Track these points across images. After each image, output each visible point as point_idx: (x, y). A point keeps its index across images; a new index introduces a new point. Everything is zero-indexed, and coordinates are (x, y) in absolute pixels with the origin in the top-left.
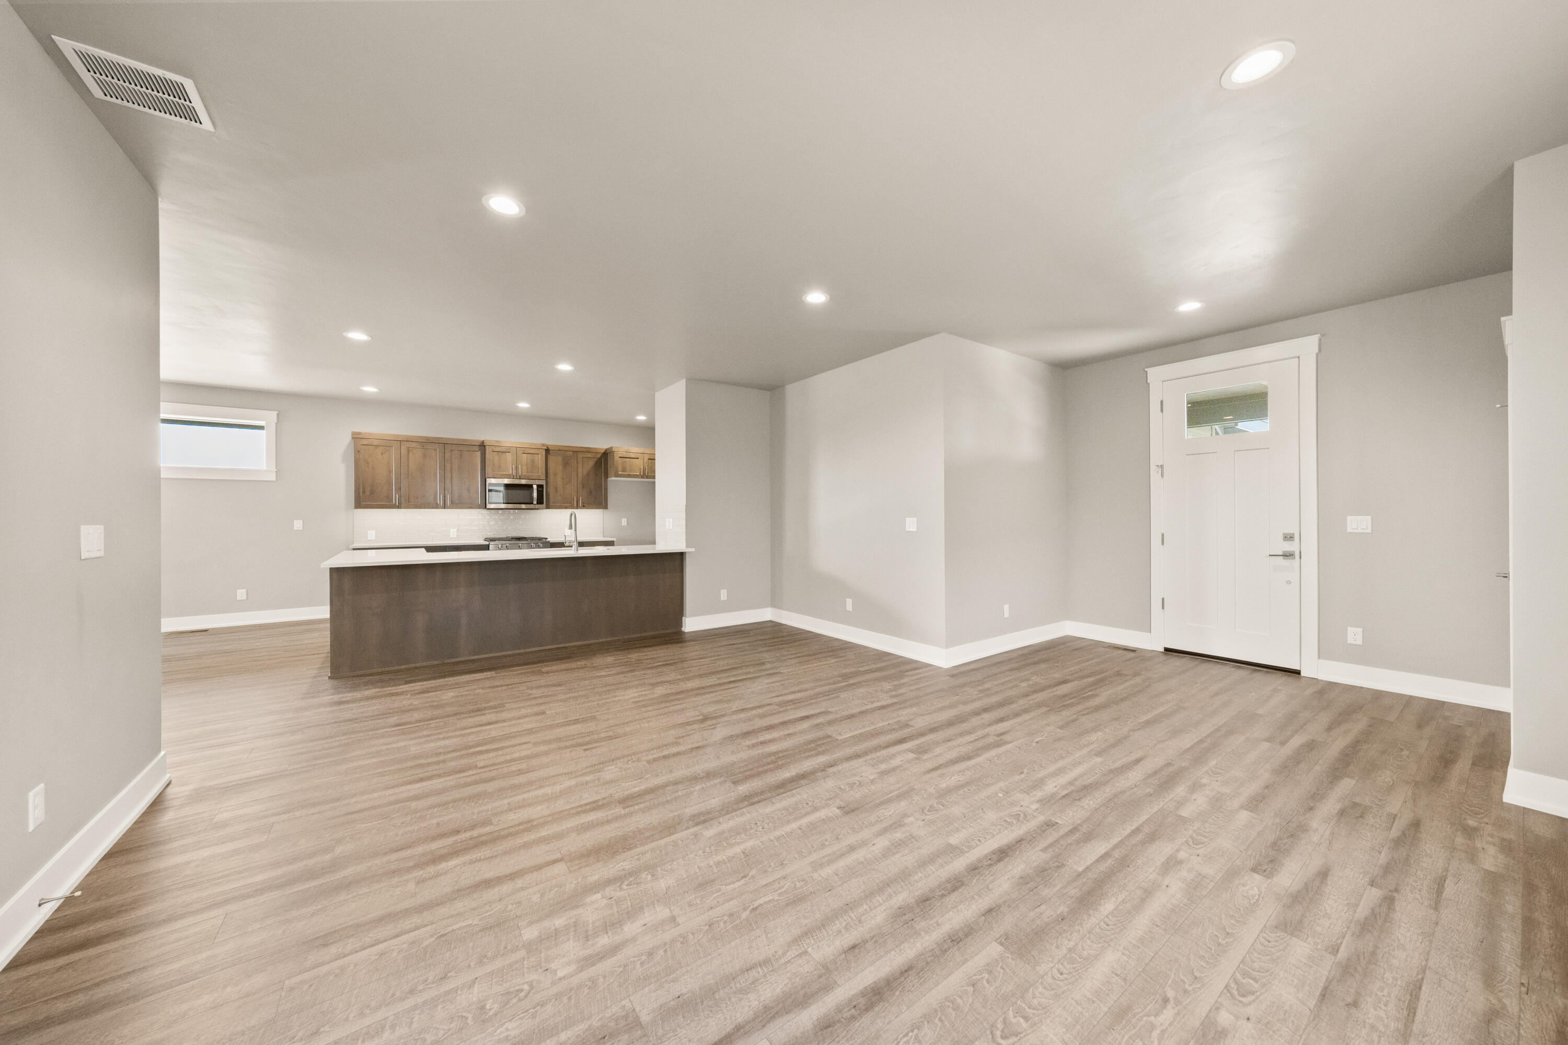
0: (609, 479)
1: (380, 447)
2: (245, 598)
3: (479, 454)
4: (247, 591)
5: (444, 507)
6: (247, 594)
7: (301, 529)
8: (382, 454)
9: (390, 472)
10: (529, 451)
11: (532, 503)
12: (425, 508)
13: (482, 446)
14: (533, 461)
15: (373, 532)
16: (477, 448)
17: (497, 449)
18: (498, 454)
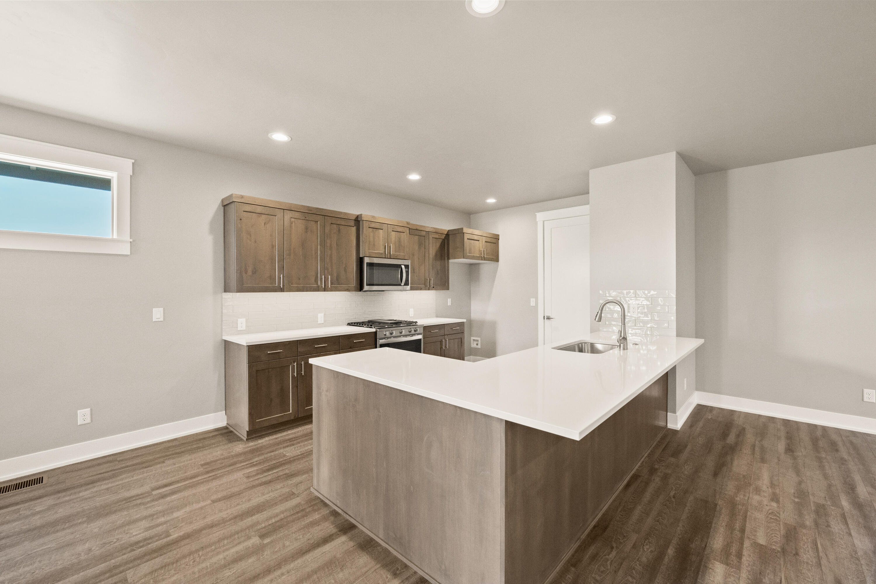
0: (451, 261)
1: (263, 216)
2: (88, 420)
3: (354, 229)
4: (91, 410)
5: (325, 290)
6: (91, 415)
7: (162, 319)
8: (265, 224)
9: (273, 246)
10: (397, 229)
11: (400, 285)
12: (307, 291)
13: (358, 221)
14: (400, 239)
15: (243, 320)
16: (352, 223)
17: (373, 225)
18: (373, 231)
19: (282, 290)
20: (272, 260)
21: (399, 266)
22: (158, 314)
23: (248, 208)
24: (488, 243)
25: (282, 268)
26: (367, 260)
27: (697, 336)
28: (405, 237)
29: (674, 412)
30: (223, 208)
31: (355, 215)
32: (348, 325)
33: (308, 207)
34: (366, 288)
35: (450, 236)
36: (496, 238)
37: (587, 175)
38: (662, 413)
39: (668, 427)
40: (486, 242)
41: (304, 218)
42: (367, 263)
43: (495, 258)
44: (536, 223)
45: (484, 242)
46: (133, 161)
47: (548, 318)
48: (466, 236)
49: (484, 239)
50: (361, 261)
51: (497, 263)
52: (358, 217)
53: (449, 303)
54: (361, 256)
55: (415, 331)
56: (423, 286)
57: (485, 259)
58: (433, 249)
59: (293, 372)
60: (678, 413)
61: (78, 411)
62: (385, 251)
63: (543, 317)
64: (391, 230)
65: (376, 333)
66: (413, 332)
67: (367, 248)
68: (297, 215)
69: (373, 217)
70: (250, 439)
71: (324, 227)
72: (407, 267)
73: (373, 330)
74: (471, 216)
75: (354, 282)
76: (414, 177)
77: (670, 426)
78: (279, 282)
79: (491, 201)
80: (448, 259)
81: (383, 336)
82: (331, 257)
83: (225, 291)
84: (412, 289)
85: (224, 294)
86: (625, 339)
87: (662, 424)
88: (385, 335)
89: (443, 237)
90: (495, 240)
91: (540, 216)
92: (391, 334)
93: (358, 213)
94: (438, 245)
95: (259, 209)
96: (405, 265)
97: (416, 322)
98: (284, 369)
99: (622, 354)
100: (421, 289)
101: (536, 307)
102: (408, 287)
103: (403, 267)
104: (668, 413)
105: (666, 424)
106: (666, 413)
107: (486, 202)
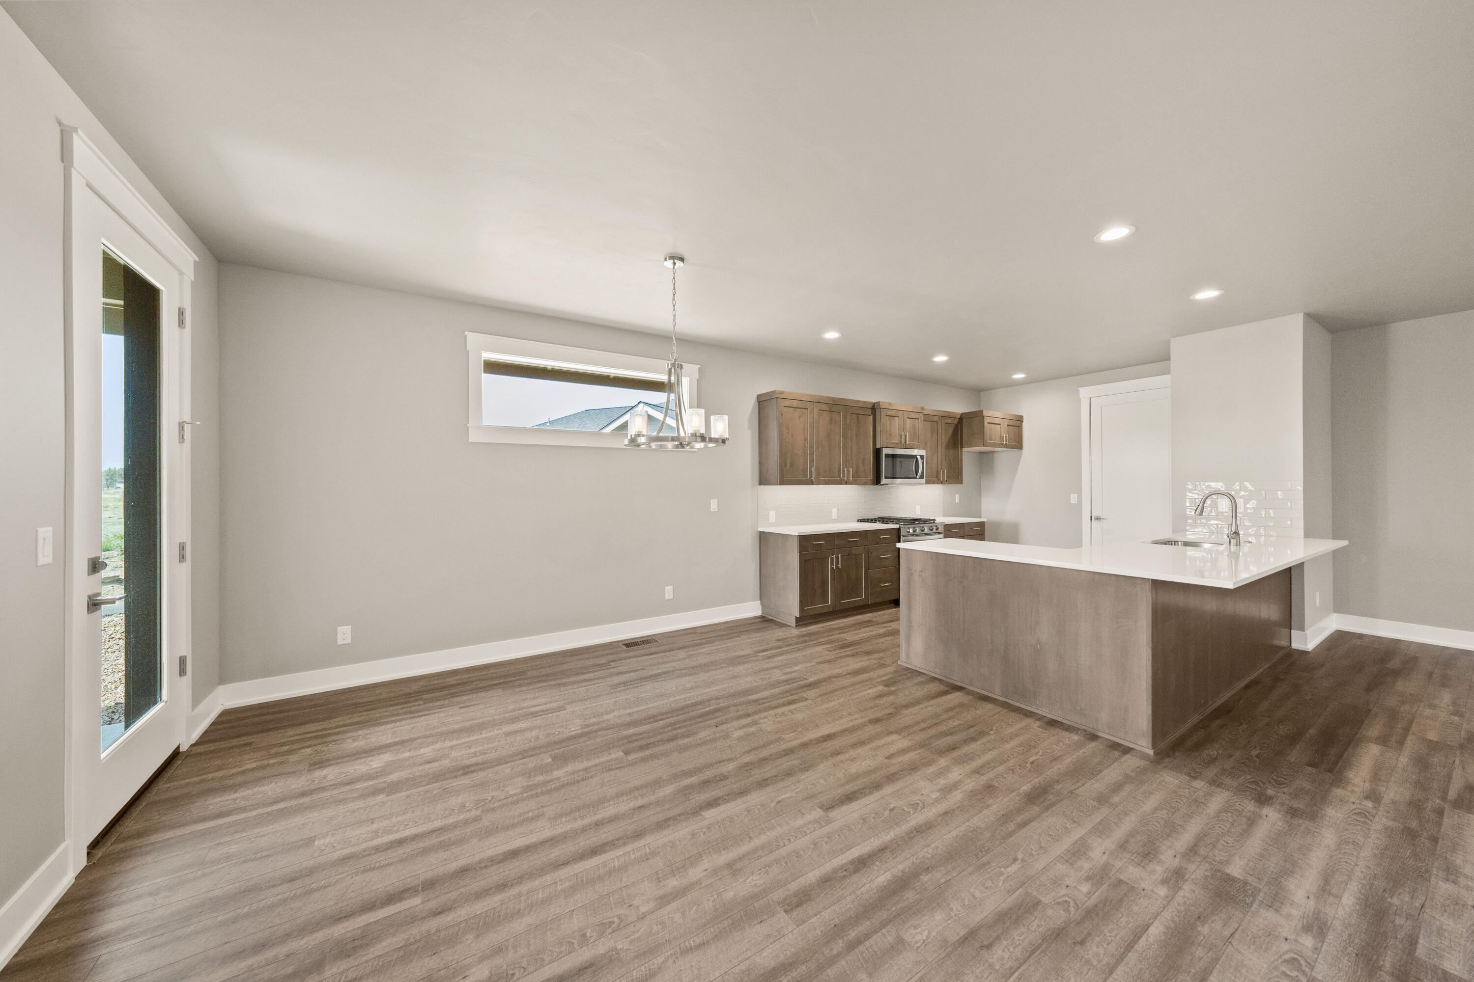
19: (812, 483)
20: (805, 454)
21: (914, 457)
22: (714, 505)
23: (787, 403)
24: (1010, 427)
25: (812, 461)
26: (885, 451)
27: (1335, 536)
28: (920, 424)
29: (1302, 628)
30: (757, 403)
31: (872, 403)
32: (858, 521)
33: (833, 398)
34: (884, 481)
35: (964, 420)
36: (1019, 420)
37: (1168, 344)
38: (1285, 631)
39: (1293, 647)
40: (1008, 425)
41: (829, 410)
42: (885, 454)
43: (1017, 444)
44: (1080, 400)
45: (1006, 425)
46: (699, 366)
47: (1097, 519)
48: (987, 420)
49: (1006, 422)
50: (877, 452)
51: (1019, 451)
52: (874, 404)
53: (957, 501)
54: (878, 446)
55: (937, 529)
56: (935, 479)
57: (1007, 446)
58: (944, 436)
59: (832, 564)
60: (1308, 632)
61: (666, 588)
62: (901, 441)
63: (1090, 517)
64: (906, 417)
65: (899, 530)
66: (934, 530)
67: (884, 439)
68: (824, 407)
69: (890, 404)
70: (799, 625)
71: (845, 418)
72: (922, 457)
73: (897, 526)
74: (981, 393)
75: (871, 476)
76: (940, 359)
77: (1295, 645)
78: (811, 476)
79: (1019, 376)
80: (962, 447)
81: (907, 534)
82: (851, 448)
83: (761, 483)
84: (927, 483)
85: (759, 487)
86: (1237, 533)
87: (1284, 643)
88: (909, 532)
89: (956, 422)
90: (1017, 423)
91: (1085, 393)
92: (914, 531)
93: (874, 400)
94: (951, 431)
95: (795, 404)
96: (920, 456)
97: (934, 520)
98: (824, 560)
99: (1232, 550)
100: (934, 483)
101: (1079, 506)
102: (923, 481)
103: (918, 457)
104: (1292, 631)
105: (1289, 644)
106: (1289, 630)
107: (1013, 379)
